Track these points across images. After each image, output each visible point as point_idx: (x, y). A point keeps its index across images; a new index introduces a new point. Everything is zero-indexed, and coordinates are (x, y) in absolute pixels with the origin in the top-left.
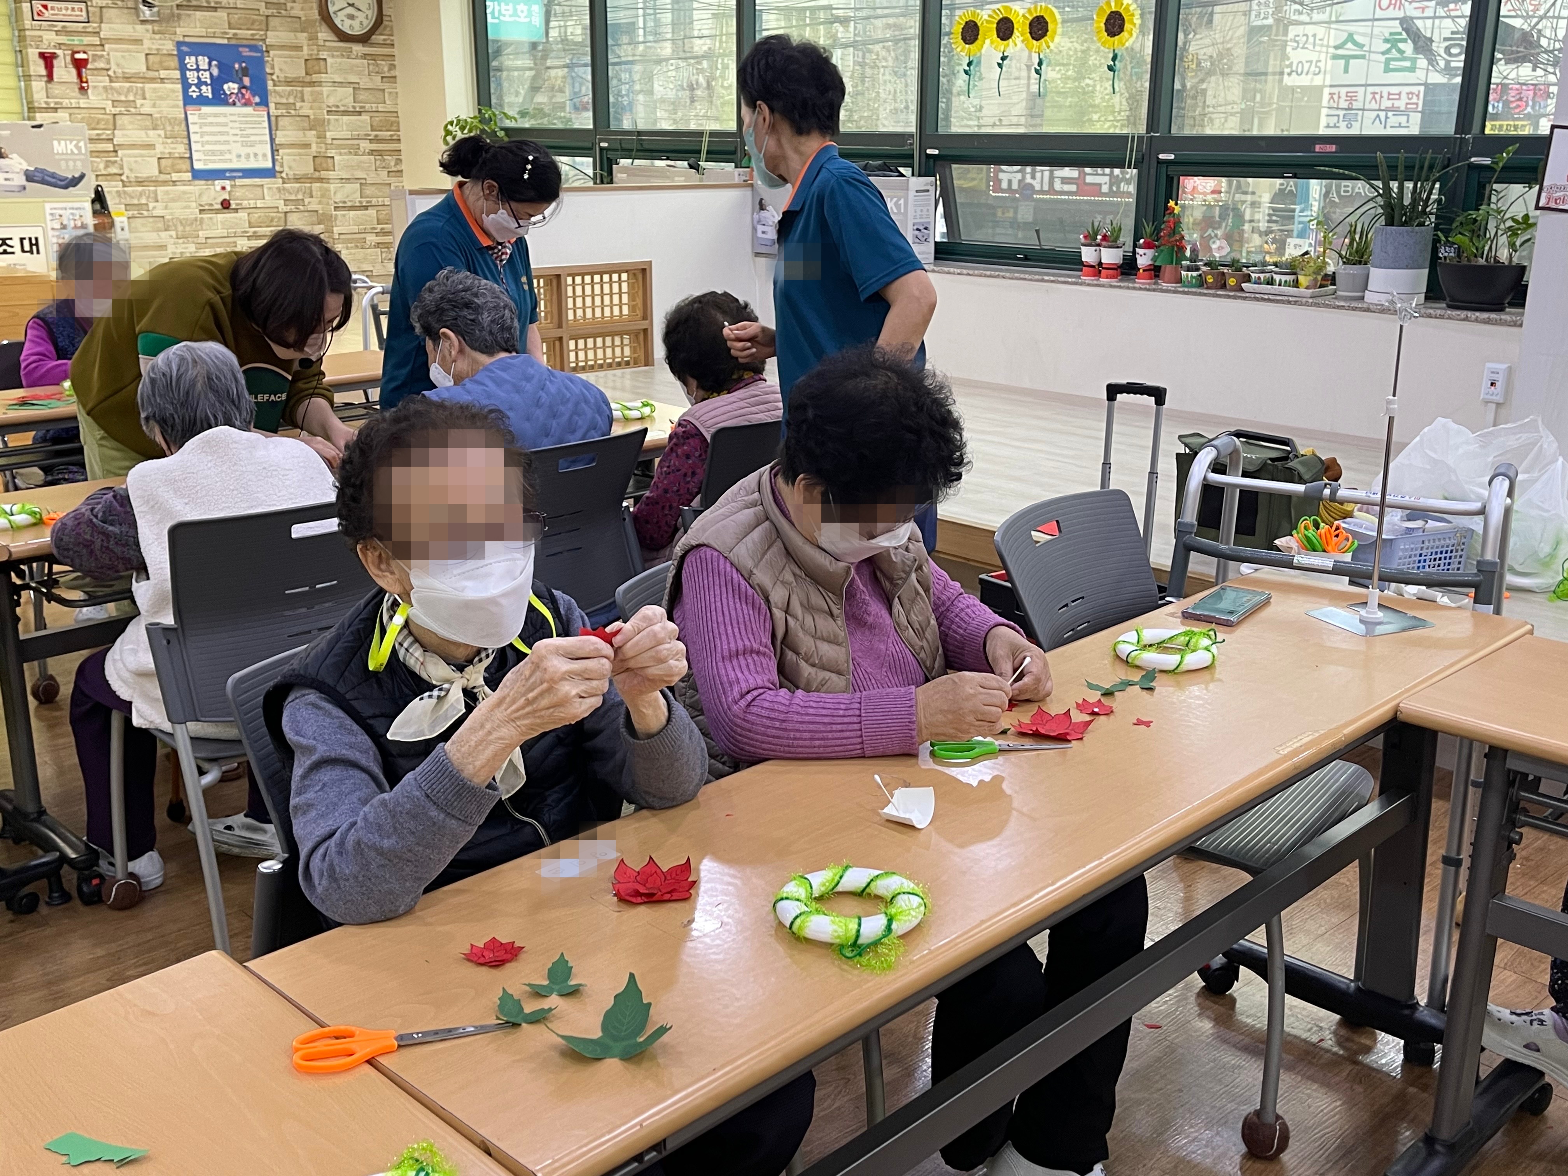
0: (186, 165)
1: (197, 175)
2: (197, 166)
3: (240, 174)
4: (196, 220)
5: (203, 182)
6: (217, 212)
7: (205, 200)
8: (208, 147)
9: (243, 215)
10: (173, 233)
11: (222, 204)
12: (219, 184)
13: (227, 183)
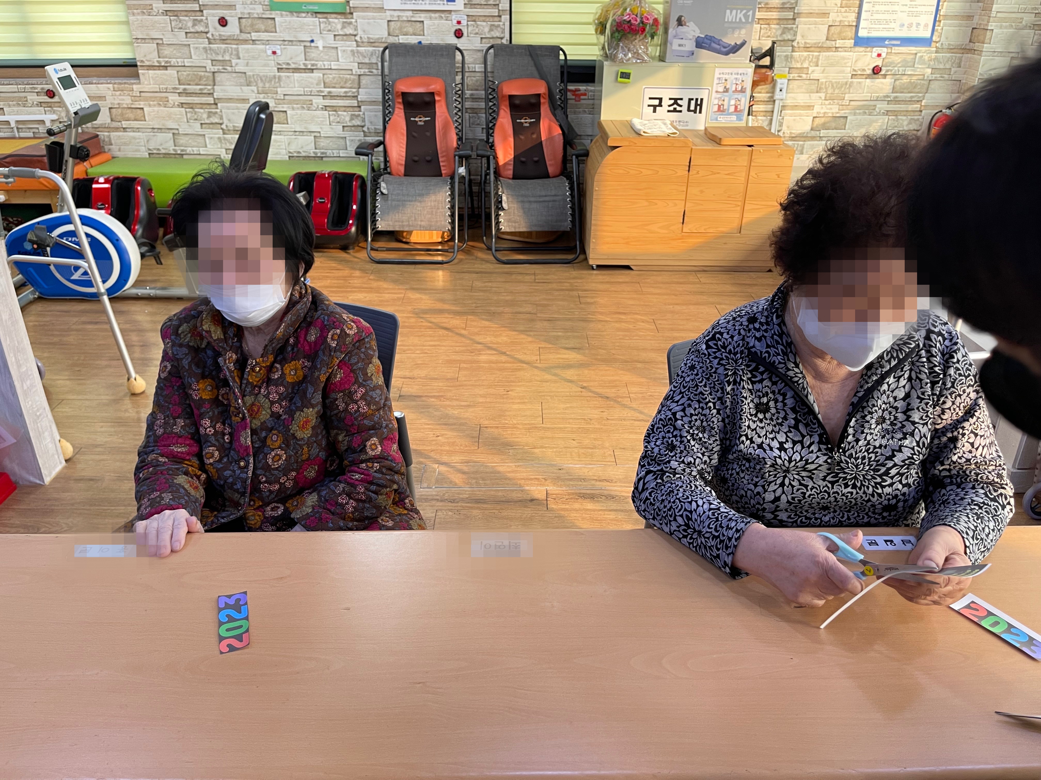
0: (850, 33)
1: (859, 42)
2: (862, 33)
3: (898, 43)
4: (846, 83)
5: (862, 49)
6: (868, 76)
7: (860, 65)
8: (876, 16)
9: (889, 81)
10: (823, 95)
11: (873, 69)
12: (876, 50)
13: (884, 51)
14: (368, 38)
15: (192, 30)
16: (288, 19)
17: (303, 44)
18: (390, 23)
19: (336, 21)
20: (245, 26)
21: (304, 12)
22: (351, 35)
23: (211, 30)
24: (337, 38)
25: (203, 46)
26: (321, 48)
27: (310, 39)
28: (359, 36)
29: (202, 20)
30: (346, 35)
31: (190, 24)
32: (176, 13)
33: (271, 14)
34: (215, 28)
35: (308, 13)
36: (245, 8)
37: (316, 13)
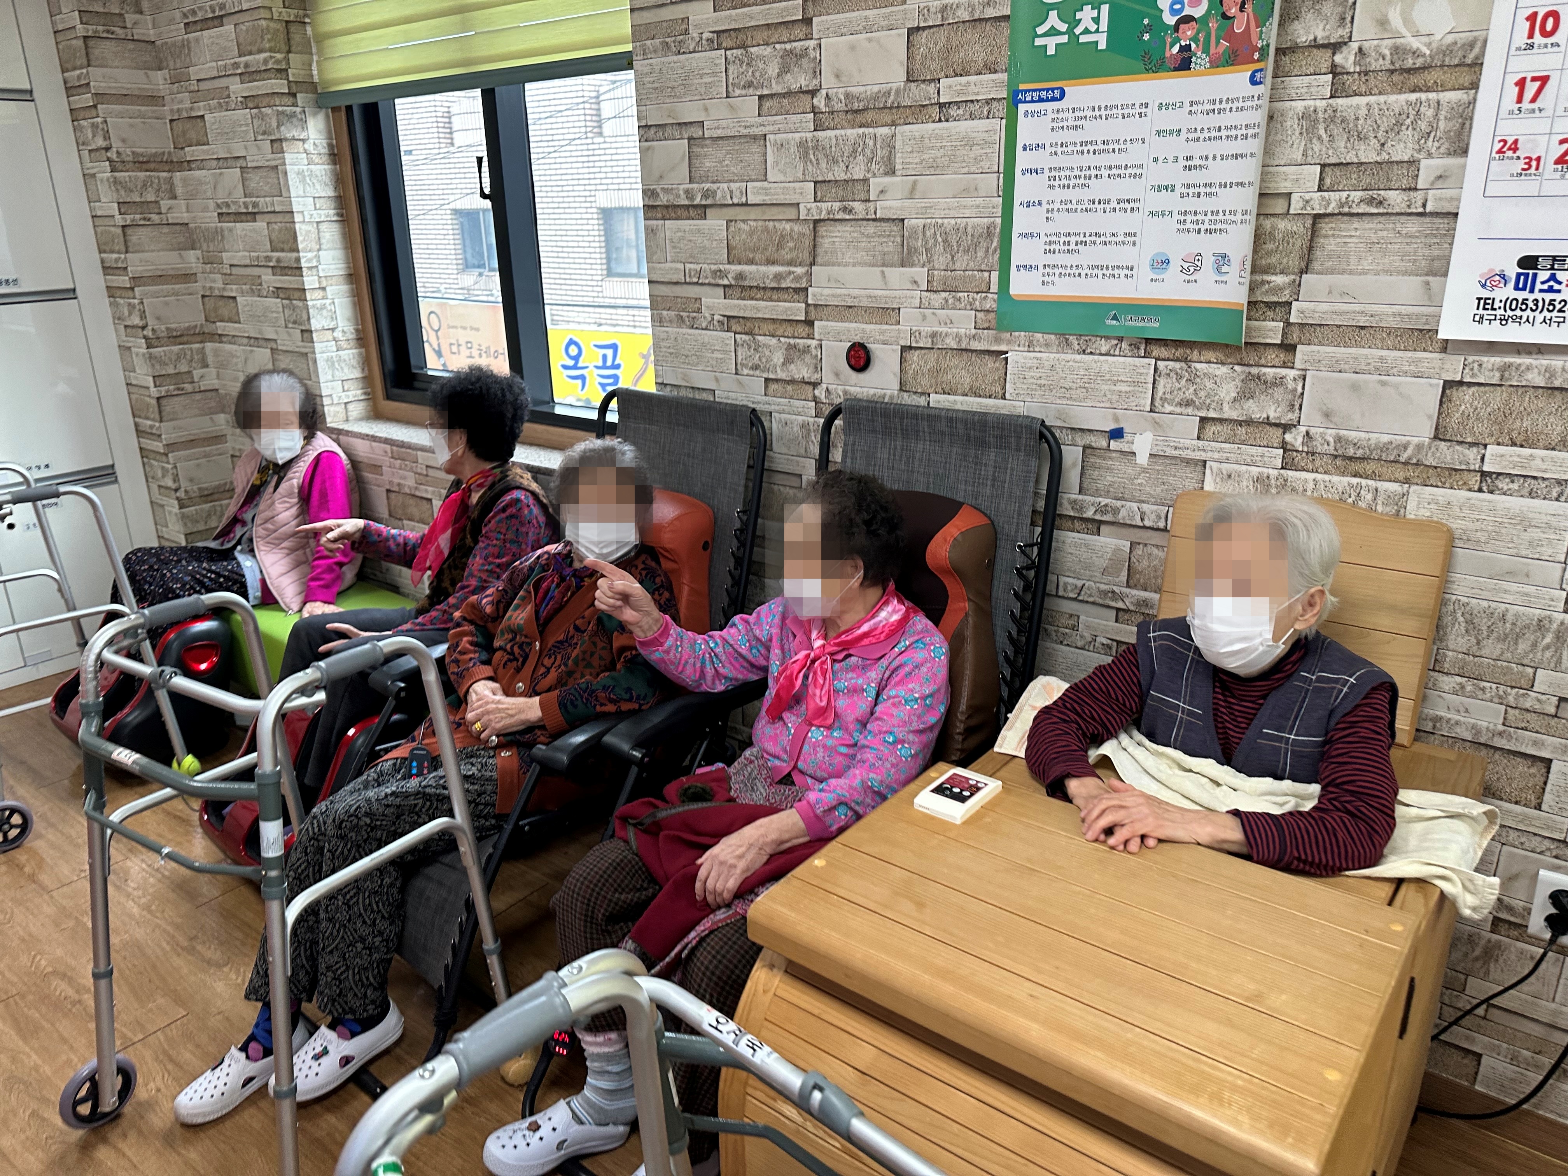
14: (1338, 439)
15: (782, 375)
16: (1049, 357)
17: (1081, 440)
18: (1455, 394)
19: (1223, 370)
20: (916, 373)
21: (1107, 338)
22: (1268, 422)
23: (827, 377)
24: (1211, 429)
25: (800, 419)
26: (1142, 459)
27: (1110, 426)
28: (1303, 429)
29: (807, 350)
30: (1249, 422)
31: (778, 358)
32: (749, 324)
33: (998, 340)
34: (837, 375)
35: (1121, 339)
36: (924, 317)
37: (1148, 341)
